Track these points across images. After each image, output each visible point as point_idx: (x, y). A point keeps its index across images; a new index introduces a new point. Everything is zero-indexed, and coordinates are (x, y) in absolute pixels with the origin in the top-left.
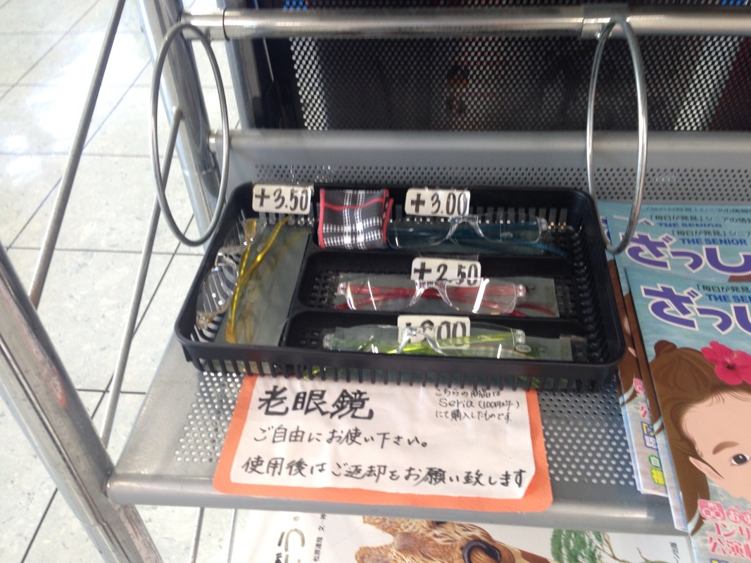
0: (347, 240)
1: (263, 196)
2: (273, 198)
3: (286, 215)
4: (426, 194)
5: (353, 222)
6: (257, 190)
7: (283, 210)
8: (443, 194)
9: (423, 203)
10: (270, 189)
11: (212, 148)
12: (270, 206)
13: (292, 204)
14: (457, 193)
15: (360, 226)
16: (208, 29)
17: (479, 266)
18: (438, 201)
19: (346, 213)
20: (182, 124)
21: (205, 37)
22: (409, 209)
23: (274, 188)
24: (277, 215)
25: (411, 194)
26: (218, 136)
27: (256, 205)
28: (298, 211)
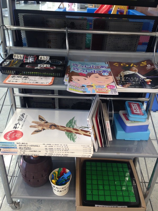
0: (28, 61)
1: (15, 56)
2: (17, 56)
3: (19, 59)
4: (42, 57)
5: (30, 59)
6: (14, 55)
7: (18, 58)
8: (45, 57)
9: (42, 58)
10: (16, 55)
11: (7, 49)
12: (16, 58)
13: (20, 58)
14: (47, 57)
15: (31, 59)
16: (8, 28)
17: (50, 65)
18: (44, 58)
19: (29, 58)
20: (2, 44)
21: (7, 29)
22: (39, 59)
23: (17, 55)
24: (17, 59)
25: (40, 57)
26: (8, 47)
27: (14, 57)
28: (21, 59)
